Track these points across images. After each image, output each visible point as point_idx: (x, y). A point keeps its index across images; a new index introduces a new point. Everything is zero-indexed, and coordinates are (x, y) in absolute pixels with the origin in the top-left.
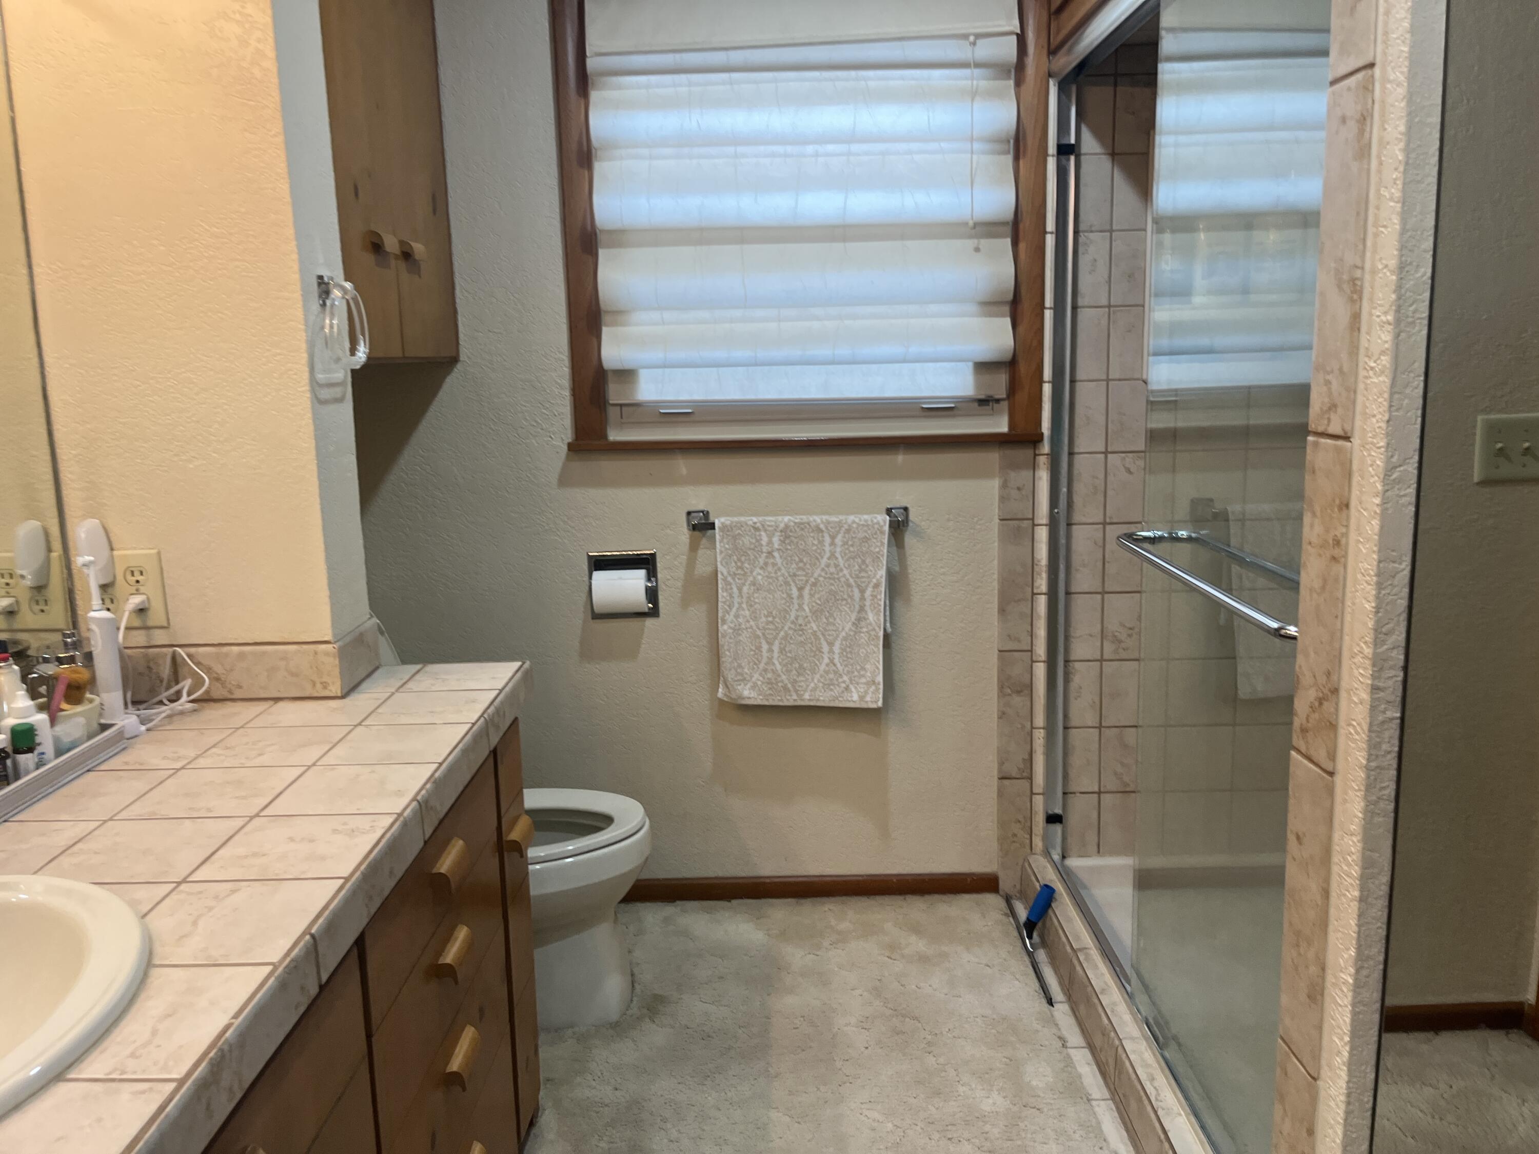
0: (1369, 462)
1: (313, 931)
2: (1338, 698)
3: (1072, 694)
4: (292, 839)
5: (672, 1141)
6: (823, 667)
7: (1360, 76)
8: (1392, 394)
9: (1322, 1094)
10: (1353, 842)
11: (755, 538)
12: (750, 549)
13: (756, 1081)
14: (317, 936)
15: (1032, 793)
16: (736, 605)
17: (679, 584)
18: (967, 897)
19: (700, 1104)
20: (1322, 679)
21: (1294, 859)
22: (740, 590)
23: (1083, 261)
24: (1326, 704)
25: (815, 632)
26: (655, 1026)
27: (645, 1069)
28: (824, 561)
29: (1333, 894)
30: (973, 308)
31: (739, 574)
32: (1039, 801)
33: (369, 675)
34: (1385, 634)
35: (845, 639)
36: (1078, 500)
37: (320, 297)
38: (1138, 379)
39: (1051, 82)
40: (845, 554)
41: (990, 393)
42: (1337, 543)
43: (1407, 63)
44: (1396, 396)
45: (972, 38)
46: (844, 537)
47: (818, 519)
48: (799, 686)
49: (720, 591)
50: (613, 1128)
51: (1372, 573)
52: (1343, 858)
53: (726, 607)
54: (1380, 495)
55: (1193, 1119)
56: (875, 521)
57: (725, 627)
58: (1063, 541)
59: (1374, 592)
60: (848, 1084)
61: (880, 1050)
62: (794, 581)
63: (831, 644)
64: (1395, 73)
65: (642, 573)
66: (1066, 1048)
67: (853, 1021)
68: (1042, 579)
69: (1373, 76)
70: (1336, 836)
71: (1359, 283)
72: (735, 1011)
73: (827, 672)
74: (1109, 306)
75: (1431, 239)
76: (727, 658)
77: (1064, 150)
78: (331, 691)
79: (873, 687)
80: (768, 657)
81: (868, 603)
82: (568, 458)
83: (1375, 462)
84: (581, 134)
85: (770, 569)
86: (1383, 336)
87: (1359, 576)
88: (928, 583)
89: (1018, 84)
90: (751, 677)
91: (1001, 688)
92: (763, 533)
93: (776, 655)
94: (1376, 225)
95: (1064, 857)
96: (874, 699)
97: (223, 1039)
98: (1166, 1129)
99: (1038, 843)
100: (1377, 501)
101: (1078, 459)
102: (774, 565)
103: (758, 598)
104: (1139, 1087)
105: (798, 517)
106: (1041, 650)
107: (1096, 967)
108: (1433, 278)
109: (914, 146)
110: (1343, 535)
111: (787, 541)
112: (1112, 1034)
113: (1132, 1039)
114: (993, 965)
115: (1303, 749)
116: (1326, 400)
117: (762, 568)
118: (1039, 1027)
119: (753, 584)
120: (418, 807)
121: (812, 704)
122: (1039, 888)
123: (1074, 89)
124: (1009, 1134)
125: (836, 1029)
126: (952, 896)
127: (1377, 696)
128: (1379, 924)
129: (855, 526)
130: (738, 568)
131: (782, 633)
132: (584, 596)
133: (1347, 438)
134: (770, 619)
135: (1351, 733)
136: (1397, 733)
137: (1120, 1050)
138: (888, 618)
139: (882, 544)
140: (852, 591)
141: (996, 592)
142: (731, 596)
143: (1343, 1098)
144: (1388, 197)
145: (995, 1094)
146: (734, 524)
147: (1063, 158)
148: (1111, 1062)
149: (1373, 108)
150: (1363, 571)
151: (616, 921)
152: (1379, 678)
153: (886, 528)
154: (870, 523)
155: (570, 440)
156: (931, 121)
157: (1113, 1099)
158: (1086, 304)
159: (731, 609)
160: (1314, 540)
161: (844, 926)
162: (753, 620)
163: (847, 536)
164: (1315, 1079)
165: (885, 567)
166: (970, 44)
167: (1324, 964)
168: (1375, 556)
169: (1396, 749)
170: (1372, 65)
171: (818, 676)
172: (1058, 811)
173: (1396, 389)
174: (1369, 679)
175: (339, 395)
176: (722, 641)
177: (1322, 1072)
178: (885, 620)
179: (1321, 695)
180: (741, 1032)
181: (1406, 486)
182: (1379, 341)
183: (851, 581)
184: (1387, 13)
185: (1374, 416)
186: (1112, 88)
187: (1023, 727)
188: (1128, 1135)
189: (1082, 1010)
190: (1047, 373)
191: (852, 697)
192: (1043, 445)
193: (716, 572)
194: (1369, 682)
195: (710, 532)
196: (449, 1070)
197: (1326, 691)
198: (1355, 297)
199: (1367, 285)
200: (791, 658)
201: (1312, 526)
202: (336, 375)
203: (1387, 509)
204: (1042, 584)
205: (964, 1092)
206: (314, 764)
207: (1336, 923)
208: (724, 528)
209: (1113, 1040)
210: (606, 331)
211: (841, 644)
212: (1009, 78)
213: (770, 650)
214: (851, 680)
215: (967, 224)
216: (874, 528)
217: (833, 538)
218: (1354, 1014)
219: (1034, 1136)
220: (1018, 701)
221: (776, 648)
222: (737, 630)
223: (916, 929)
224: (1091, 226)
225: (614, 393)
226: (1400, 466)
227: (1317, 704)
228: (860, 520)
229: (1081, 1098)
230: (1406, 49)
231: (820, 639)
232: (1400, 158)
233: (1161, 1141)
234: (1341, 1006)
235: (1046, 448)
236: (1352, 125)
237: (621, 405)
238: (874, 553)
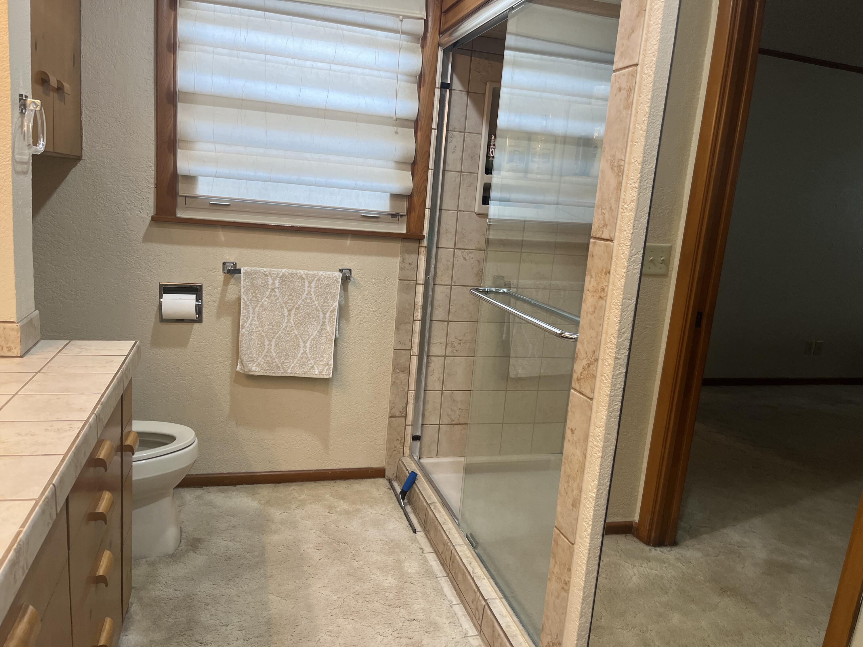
0: (622, 253)
1: (54, 482)
2: (598, 363)
3: (430, 373)
4: (19, 434)
5: (212, 615)
6: (299, 355)
7: (630, 69)
8: (634, 221)
9: (576, 551)
10: (600, 430)
11: (265, 280)
12: (261, 286)
13: (259, 580)
14: (55, 485)
15: (406, 425)
16: (251, 318)
17: (216, 305)
18: (368, 480)
19: (228, 594)
20: (590, 355)
21: (569, 441)
22: (254, 309)
23: (450, 146)
24: (591, 366)
25: (296, 335)
26: (196, 555)
27: (192, 578)
28: (304, 296)
29: (588, 456)
30: (392, 164)
31: (254, 300)
32: (409, 429)
33: (34, 345)
34: (623, 333)
35: (313, 340)
36: (439, 272)
37: (20, 107)
38: (472, 212)
39: (440, 49)
40: (316, 293)
41: (398, 211)
42: (603, 290)
43: (654, 66)
44: (636, 222)
45: (401, 17)
46: (316, 283)
47: (302, 272)
48: (285, 365)
49: (242, 309)
50: (176, 611)
51: (620, 304)
52: (594, 438)
53: (245, 318)
54: (626, 268)
55: (491, 581)
56: (334, 275)
57: (244, 330)
58: (430, 293)
59: (620, 313)
60: (312, 578)
61: (327, 560)
62: (286, 306)
63: (305, 343)
64: (648, 70)
65: (194, 296)
66: (424, 553)
67: (311, 546)
68: (418, 312)
69: (637, 70)
70: (592, 428)
71: (622, 167)
72: (244, 544)
73: (302, 358)
74: (461, 172)
75: (657, 150)
76: (243, 348)
77: (445, 86)
78: (13, 352)
79: (327, 367)
80: (268, 348)
81: (327, 320)
82: (150, 225)
83: (624, 252)
84: (170, 33)
85: (272, 298)
86: (632, 194)
87: (612, 306)
88: (359, 311)
89: (423, 47)
90: (257, 359)
91: (394, 369)
92: (269, 278)
93: (273, 347)
94: (632, 141)
95: (420, 458)
96: (327, 373)
97: (19, 539)
98: (478, 586)
99: (407, 451)
100: (625, 270)
101: (441, 251)
102: (275, 296)
103: (264, 314)
104: (464, 568)
105: (290, 270)
106: (415, 349)
107: (439, 512)
108: (656, 168)
109: (367, 71)
110: (606, 286)
111: (283, 283)
112: (449, 544)
113: (460, 545)
114: (385, 514)
115: (578, 388)
116: (602, 222)
117: (267, 297)
118: (410, 544)
119: (262, 306)
120: (95, 417)
121: (292, 375)
122: (408, 475)
123: (451, 53)
124: (398, 597)
125: (302, 551)
126: (361, 480)
127: (617, 362)
128: (608, 469)
129: (323, 277)
130: (253, 297)
131: (277, 335)
132: (156, 308)
133: (611, 241)
134: (271, 327)
135: (603, 380)
136: (624, 379)
137: (454, 551)
138: (337, 329)
139: (337, 288)
140: (319, 313)
141: (395, 318)
142: (248, 312)
143: (587, 551)
144: (639, 128)
145: (390, 578)
146: (252, 271)
147: (443, 90)
148: (448, 558)
149: (635, 85)
150: (614, 303)
151: (173, 497)
152: (618, 353)
153: (340, 280)
154: (331, 276)
155: (153, 215)
156: (377, 59)
157: (448, 576)
158: (450, 169)
159: (248, 320)
160: (591, 289)
161: (302, 497)
162: (261, 327)
163: (318, 282)
164: (573, 544)
165: (338, 301)
166: (400, 20)
167: (581, 489)
168: (621, 296)
169: (623, 387)
170: (637, 65)
171: (296, 360)
172: (418, 434)
173: (636, 219)
174: (614, 354)
175: (25, 170)
176: (241, 338)
177: (577, 540)
178: (336, 331)
179: (589, 362)
180: (248, 555)
181: (637, 265)
182: (631, 196)
183: (319, 308)
184: (647, 41)
185: (625, 231)
186: (470, 57)
187: (404, 390)
188: (456, 592)
189: (432, 533)
190: (428, 204)
191: (315, 372)
192: (424, 241)
193: (239, 299)
194: (614, 355)
195: (237, 275)
196: (97, 574)
197: (592, 360)
198: (620, 174)
199: (626, 169)
200: (282, 349)
201: (590, 282)
202: (25, 157)
203: (628, 275)
204: (418, 315)
205: (373, 578)
206: (17, 393)
207: (588, 469)
208: (246, 273)
209: (450, 546)
210: (180, 153)
211: (311, 343)
212: (419, 43)
213: (270, 345)
214: (315, 363)
215: (393, 118)
216: (333, 279)
217: (310, 283)
218: (595, 511)
219: (411, 596)
220: (402, 376)
221: (273, 343)
222: (250, 333)
223: (343, 498)
224: (455, 128)
225: (182, 189)
226: (635, 255)
227: (587, 367)
228: (326, 274)
229: (433, 577)
230: (655, 59)
231: (299, 339)
232: (647, 111)
233: (475, 592)
234: (588, 508)
235: (425, 243)
236: (624, 93)
237: (186, 197)
238: (332, 293)
